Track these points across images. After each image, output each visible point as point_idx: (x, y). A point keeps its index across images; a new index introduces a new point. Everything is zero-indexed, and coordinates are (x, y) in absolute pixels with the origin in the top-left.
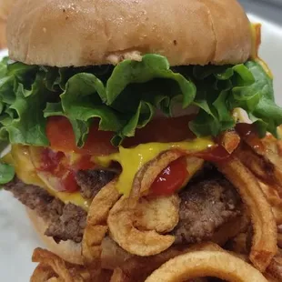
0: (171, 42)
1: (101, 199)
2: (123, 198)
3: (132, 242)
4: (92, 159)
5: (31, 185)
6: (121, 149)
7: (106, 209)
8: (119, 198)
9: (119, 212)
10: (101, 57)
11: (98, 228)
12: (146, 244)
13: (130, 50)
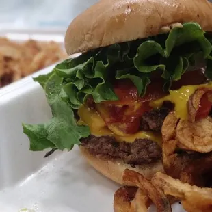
0: (196, 15)
1: (167, 124)
2: (180, 120)
3: (198, 145)
4: (150, 104)
5: (103, 137)
6: (171, 91)
7: (173, 129)
8: (178, 121)
9: (182, 129)
10: (158, 29)
11: (171, 142)
12: (205, 145)
13: (175, 22)
